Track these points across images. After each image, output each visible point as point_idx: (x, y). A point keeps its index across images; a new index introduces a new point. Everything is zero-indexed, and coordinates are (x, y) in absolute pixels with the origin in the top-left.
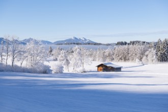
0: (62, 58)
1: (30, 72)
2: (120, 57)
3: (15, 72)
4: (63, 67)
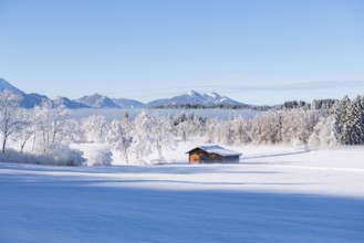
0: (114, 137)
1: (39, 163)
2: (263, 134)
3: (8, 161)
4: (110, 154)
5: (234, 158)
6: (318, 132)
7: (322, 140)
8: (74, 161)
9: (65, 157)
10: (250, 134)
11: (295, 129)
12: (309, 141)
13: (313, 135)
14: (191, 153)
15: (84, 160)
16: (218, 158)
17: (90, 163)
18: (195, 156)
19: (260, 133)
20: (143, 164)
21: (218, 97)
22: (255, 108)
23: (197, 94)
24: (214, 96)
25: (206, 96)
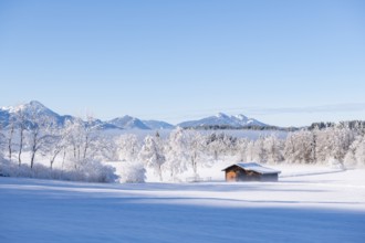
0: (147, 153)
1: (68, 180)
2: (297, 153)
3: (36, 177)
4: (144, 171)
5: (273, 176)
6: (354, 151)
7: (359, 160)
8: (107, 177)
9: (97, 173)
10: (283, 153)
11: (330, 148)
12: (345, 160)
13: (349, 154)
14: (227, 170)
15: (117, 177)
16: (256, 176)
17: (122, 181)
18: (232, 173)
19: (294, 151)
20: (177, 182)
21: (245, 119)
22: (283, 129)
23: (224, 116)
24: (241, 118)
25: (233, 118)
